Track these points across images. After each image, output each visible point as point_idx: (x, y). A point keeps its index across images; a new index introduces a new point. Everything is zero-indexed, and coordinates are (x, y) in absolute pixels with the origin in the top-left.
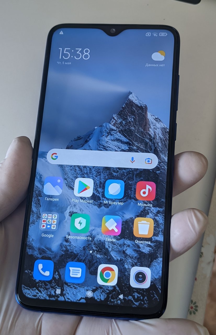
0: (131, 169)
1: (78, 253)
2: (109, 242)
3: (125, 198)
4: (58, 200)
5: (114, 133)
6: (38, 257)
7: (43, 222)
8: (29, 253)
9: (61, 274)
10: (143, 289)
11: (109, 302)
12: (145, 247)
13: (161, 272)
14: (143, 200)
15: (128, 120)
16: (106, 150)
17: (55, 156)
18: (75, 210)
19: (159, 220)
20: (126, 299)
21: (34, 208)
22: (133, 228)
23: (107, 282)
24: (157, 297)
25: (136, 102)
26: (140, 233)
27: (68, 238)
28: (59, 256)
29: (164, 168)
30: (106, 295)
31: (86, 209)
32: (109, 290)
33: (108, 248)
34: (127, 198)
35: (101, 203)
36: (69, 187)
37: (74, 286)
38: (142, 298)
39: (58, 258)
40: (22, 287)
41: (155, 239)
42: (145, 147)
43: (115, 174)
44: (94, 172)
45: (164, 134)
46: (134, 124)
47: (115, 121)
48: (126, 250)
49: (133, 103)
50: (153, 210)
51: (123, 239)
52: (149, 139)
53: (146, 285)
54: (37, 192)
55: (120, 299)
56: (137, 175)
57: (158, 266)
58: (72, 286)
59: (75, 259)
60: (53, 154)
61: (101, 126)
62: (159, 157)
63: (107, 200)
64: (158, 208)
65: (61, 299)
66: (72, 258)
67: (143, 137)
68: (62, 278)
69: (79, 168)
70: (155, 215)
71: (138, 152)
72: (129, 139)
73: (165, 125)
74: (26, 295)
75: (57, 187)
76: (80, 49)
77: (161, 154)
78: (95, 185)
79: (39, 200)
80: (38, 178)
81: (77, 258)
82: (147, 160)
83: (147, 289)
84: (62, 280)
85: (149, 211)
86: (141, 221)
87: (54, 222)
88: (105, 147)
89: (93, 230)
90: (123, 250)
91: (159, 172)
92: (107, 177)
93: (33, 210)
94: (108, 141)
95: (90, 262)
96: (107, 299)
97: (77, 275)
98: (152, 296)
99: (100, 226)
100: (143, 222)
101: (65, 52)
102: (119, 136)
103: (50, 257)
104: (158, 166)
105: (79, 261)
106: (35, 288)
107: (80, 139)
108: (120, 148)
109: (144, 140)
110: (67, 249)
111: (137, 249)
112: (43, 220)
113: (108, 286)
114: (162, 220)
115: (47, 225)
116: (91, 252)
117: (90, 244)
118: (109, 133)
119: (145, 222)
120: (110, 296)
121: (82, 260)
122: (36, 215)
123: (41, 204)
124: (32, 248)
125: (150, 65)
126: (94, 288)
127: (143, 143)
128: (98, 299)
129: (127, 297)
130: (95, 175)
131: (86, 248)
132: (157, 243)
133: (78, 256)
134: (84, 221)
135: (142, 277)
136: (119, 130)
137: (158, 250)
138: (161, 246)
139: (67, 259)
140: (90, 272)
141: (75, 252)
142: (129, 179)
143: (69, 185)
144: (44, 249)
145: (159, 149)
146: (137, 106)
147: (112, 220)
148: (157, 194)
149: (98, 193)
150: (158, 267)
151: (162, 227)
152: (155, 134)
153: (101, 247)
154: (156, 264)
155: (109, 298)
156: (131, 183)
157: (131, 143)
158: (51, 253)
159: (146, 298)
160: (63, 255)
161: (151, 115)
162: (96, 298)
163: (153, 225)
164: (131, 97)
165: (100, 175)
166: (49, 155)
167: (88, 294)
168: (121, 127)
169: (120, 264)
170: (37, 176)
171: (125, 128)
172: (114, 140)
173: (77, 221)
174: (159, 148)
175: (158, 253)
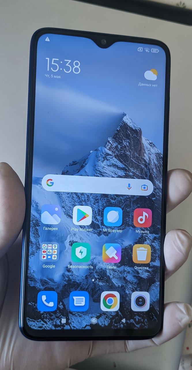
0: (128, 195)
1: (80, 282)
2: (110, 269)
3: (123, 226)
4: (57, 229)
5: (110, 158)
6: (41, 289)
7: (43, 253)
8: (31, 285)
9: (65, 303)
10: (143, 312)
11: (112, 327)
12: (143, 272)
13: (158, 295)
14: (141, 227)
15: (124, 144)
16: (103, 176)
17: (51, 183)
18: (75, 239)
19: (156, 246)
20: (128, 323)
21: (32, 239)
22: (132, 255)
23: (110, 308)
24: (155, 318)
25: (130, 125)
26: (138, 260)
27: (70, 268)
28: (61, 286)
29: (160, 194)
30: (110, 320)
31: (86, 237)
32: (112, 316)
33: (109, 275)
34: (125, 226)
35: (100, 231)
36: (67, 215)
37: (78, 315)
38: (142, 320)
39: (61, 288)
40: (27, 320)
41: (152, 264)
42: (141, 173)
43: (112, 201)
44: (92, 200)
45: (158, 160)
46: (129, 149)
47: (110, 145)
48: (127, 276)
49: (128, 125)
50: (150, 237)
51: (123, 266)
52: (144, 165)
53: (146, 308)
54: (34, 221)
55: (123, 323)
56: (134, 202)
57: (155, 289)
58: (77, 315)
59: (78, 288)
60: (48, 181)
61: (96, 150)
62: (154, 184)
63: (106, 228)
64: (154, 234)
65: (67, 327)
66: (75, 288)
67: (139, 163)
68: (66, 308)
69: (77, 196)
70: (152, 242)
71: (134, 178)
72: (125, 165)
73: (159, 151)
74: (32, 327)
75: (55, 215)
76: (70, 61)
77: (155, 180)
78: (93, 212)
79: (37, 230)
80: (34, 206)
81: (80, 287)
82: (143, 187)
83: (146, 312)
84: (67, 309)
85: (146, 237)
86: (139, 248)
87: (54, 252)
88: (102, 173)
89: (94, 258)
90: (124, 277)
91: (155, 198)
92: (105, 205)
93: (32, 240)
94: (104, 166)
95: (93, 290)
96: (110, 324)
97: (81, 303)
98: (151, 317)
99: (101, 254)
100: (141, 248)
101: (53, 63)
102: (115, 161)
103: (53, 288)
104: (153, 192)
105: (82, 289)
106: (40, 320)
107: (75, 164)
108: (116, 174)
109: (139, 165)
110: (69, 279)
111: (136, 275)
112: (43, 250)
113: (111, 312)
114: (158, 246)
115: (48, 255)
116: (93, 280)
117: (92, 273)
118: (105, 158)
119: (143, 248)
120: (113, 321)
121: (85, 288)
122: (35, 245)
123: (39, 234)
124: (33, 279)
125: (143, 85)
126: (98, 315)
127: (139, 169)
128: (102, 324)
129: (129, 320)
130: (93, 202)
131: (88, 276)
132: (154, 268)
133: (81, 285)
134: (84, 250)
135: (142, 301)
136: (114, 155)
137: (155, 275)
138: (158, 271)
139: (70, 289)
140: (93, 299)
141: (78, 282)
142: (126, 206)
143: (67, 214)
144: (47, 281)
145: (154, 176)
146: (131, 129)
147: (112, 247)
148: (153, 221)
149: (97, 221)
150: (156, 291)
151: (159, 253)
152: (150, 160)
153: (103, 275)
154: (154, 288)
155: (113, 323)
156: (129, 211)
157: (127, 168)
158: (53, 284)
159: (146, 320)
160: (66, 285)
161: (146, 140)
162: (100, 324)
163: (150, 251)
164: (125, 119)
165: (98, 202)
166: (44, 182)
167: (93, 321)
168: (117, 152)
169: (122, 290)
170: (33, 204)
171: (120, 153)
172: (110, 166)
173: (78, 250)
174: (153, 174)
175: (156, 277)
